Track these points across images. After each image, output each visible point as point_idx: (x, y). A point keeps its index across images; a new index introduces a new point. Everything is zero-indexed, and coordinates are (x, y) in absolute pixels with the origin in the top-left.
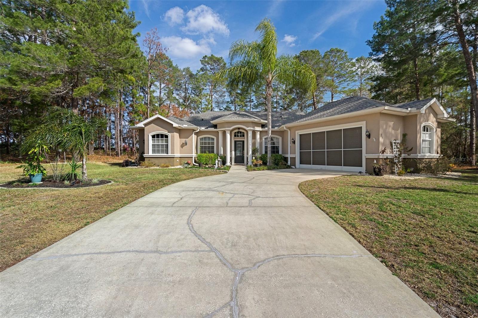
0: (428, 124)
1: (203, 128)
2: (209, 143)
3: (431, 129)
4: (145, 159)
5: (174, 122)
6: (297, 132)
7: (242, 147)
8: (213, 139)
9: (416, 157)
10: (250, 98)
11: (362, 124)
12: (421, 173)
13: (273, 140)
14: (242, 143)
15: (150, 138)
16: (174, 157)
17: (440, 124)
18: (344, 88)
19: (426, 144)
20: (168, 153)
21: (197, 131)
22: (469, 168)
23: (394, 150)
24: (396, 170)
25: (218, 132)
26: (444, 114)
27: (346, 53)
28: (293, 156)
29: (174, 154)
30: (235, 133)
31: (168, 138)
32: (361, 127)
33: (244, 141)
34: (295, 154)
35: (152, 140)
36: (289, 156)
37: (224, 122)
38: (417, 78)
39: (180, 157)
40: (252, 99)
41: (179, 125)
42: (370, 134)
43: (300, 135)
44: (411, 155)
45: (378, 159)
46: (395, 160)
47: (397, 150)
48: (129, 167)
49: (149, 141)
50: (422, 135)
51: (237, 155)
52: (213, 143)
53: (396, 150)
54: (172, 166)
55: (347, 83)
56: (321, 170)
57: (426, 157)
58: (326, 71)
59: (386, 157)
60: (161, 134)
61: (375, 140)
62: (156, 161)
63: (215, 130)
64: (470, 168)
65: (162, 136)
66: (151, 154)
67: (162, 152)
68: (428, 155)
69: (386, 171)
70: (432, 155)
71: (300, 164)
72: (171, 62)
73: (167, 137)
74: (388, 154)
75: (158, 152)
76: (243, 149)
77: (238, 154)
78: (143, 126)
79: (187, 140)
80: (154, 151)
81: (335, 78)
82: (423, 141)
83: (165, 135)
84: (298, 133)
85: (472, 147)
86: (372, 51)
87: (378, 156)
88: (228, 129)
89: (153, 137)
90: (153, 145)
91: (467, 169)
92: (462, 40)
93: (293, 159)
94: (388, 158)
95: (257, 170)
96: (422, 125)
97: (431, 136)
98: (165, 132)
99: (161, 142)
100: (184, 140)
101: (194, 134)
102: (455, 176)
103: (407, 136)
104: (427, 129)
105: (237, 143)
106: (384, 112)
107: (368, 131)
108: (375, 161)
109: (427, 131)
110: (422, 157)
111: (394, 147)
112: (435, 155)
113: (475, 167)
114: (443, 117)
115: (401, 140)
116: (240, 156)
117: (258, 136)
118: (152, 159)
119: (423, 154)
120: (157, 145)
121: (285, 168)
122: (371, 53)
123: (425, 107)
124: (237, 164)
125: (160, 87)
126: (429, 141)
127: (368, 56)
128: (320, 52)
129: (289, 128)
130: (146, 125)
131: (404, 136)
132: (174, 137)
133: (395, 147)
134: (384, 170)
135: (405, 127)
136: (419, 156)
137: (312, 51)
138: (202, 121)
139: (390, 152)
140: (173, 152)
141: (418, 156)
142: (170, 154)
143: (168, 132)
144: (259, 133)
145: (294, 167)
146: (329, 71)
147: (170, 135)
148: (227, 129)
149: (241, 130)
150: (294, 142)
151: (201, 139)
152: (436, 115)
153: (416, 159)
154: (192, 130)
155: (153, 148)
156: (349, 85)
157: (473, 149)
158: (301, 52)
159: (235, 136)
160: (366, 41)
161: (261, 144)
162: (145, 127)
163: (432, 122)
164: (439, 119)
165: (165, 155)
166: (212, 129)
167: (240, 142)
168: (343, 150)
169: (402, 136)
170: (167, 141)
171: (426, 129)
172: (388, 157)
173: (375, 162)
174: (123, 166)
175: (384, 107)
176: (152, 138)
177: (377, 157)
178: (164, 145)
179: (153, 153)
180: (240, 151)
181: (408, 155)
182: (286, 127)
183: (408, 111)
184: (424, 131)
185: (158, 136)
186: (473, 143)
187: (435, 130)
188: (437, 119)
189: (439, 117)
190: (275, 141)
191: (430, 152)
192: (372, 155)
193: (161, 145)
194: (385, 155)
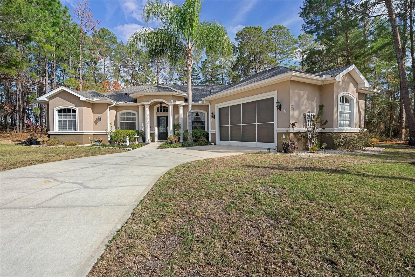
0: (347, 94)
1: (121, 103)
2: (130, 119)
3: (352, 100)
4: (50, 136)
5: (81, 95)
6: (216, 105)
7: (165, 123)
8: (134, 114)
9: (332, 131)
10: (197, 76)
11: (273, 94)
12: (338, 149)
13: (198, 115)
14: (165, 118)
15: (56, 113)
16: (83, 134)
17: (361, 95)
18: (286, 64)
19: (346, 117)
20: (76, 130)
21: (112, 106)
22: (398, 142)
23: (308, 123)
24: (310, 146)
25: (138, 107)
26: (365, 83)
27: (288, 30)
28: (213, 131)
29: (83, 131)
30: (158, 108)
31: (75, 113)
32: (273, 98)
33: (168, 116)
34: (215, 130)
35: (59, 115)
36: (210, 132)
37: (141, 95)
38: (348, 51)
39: (94, 134)
40: (198, 76)
41: (87, 99)
42: (280, 105)
43: (220, 109)
44: (326, 129)
45: (288, 134)
46: (308, 134)
47: (312, 123)
48: (33, 146)
49: (54, 116)
50: (339, 106)
51: (160, 131)
52: (134, 119)
53: (310, 123)
54: (81, 144)
55: (288, 60)
56: (238, 147)
57: (344, 131)
58: (267, 47)
59: (298, 132)
60: (68, 109)
61: (285, 112)
62: (63, 139)
63: (135, 104)
64: (400, 142)
65: (69, 111)
66: (56, 130)
67: (70, 128)
68: (347, 129)
69: (294, 147)
70: (352, 129)
71: (220, 140)
72: (116, 38)
73: (74, 111)
74: (300, 128)
75: (65, 128)
76: (167, 125)
77: (162, 130)
78: (46, 100)
79: (100, 115)
80: (60, 128)
81: (278, 55)
82: (341, 113)
83: (72, 109)
84: (217, 107)
85: (402, 121)
86: (305, 24)
87: (287, 130)
88: (147, 103)
89: (59, 111)
90: (59, 121)
91: (395, 144)
92: (388, 6)
93: (214, 134)
94: (301, 133)
95: (167, 148)
96: (340, 96)
97: (351, 108)
98: (72, 107)
99: (68, 117)
100: (98, 115)
101: (109, 109)
102: (375, 151)
103: (324, 108)
104: (346, 99)
105: (160, 118)
106: (293, 79)
107: (279, 101)
108: (284, 135)
109: (346, 102)
110: (339, 131)
111: (307, 120)
112: (356, 129)
113: (404, 142)
114: (363, 86)
115: (318, 112)
116: (164, 133)
117: (181, 111)
118: (59, 136)
119: (339, 128)
120: (63, 120)
121: (202, 145)
122: (303, 25)
123: (341, 74)
124: (160, 141)
125: (104, 63)
126: (349, 113)
127: (302, 29)
128: (262, 28)
129: (210, 102)
130: (50, 98)
131: (321, 107)
132: (82, 111)
133: (309, 120)
134: (292, 147)
135: (321, 98)
136: (336, 130)
137: (254, 27)
138: (125, 96)
139: (304, 126)
140: (81, 129)
141: (334, 130)
142: (78, 131)
143: (76, 107)
144: (182, 107)
145: (212, 144)
146: (271, 47)
147: (78, 109)
148: (145, 103)
149: (163, 105)
150: (214, 117)
151: (121, 115)
152: (356, 84)
153: (331, 133)
154: (107, 105)
155: (59, 124)
156: (290, 61)
157: (403, 123)
158: (245, 28)
159: (158, 111)
160: (298, 13)
161: (184, 120)
162: (49, 100)
163: (352, 93)
164: (359, 89)
165: (73, 132)
166: (132, 104)
167: (164, 118)
168: (256, 124)
169: (318, 108)
170: (75, 117)
171: (344, 99)
172: (301, 131)
173: (284, 137)
174: (27, 145)
175: (291, 72)
176: (58, 113)
177: (286, 132)
178: (71, 120)
179: (59, 130)
180: (164, 127)
181: (323, 129)
182: (205, 100)
183: (323, 79)
184: (343, 102)
185: (64, 111)
186: (403, 117)
187: (355, 101)
188: (357, 89)
189: (360, 86)
190: (200, 115)
191: (350, 126)
192: (282, 129)
193: (69, 121)
194: (296, 129)
